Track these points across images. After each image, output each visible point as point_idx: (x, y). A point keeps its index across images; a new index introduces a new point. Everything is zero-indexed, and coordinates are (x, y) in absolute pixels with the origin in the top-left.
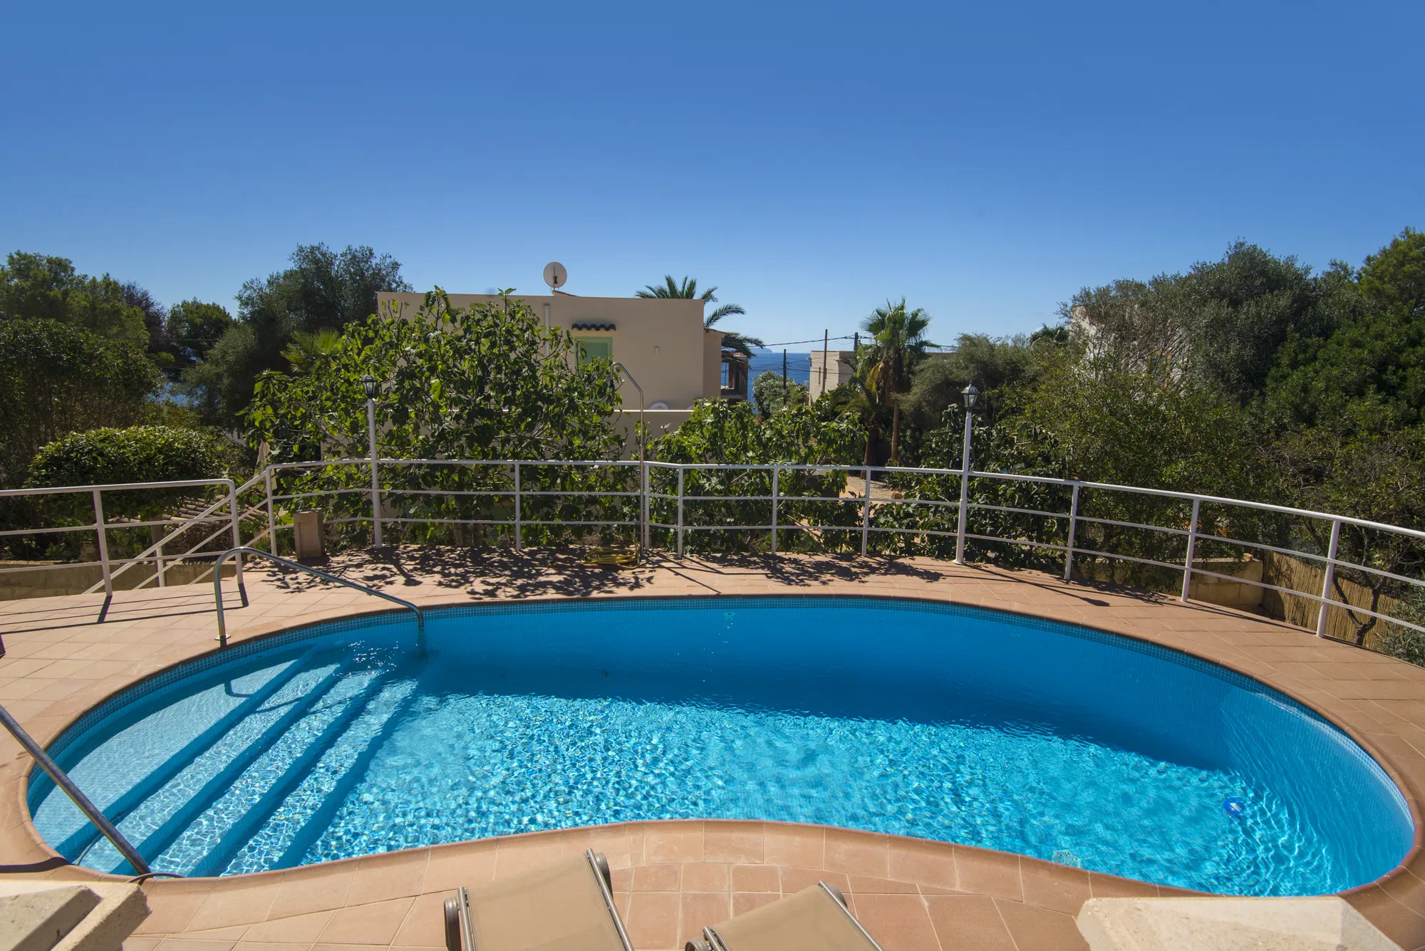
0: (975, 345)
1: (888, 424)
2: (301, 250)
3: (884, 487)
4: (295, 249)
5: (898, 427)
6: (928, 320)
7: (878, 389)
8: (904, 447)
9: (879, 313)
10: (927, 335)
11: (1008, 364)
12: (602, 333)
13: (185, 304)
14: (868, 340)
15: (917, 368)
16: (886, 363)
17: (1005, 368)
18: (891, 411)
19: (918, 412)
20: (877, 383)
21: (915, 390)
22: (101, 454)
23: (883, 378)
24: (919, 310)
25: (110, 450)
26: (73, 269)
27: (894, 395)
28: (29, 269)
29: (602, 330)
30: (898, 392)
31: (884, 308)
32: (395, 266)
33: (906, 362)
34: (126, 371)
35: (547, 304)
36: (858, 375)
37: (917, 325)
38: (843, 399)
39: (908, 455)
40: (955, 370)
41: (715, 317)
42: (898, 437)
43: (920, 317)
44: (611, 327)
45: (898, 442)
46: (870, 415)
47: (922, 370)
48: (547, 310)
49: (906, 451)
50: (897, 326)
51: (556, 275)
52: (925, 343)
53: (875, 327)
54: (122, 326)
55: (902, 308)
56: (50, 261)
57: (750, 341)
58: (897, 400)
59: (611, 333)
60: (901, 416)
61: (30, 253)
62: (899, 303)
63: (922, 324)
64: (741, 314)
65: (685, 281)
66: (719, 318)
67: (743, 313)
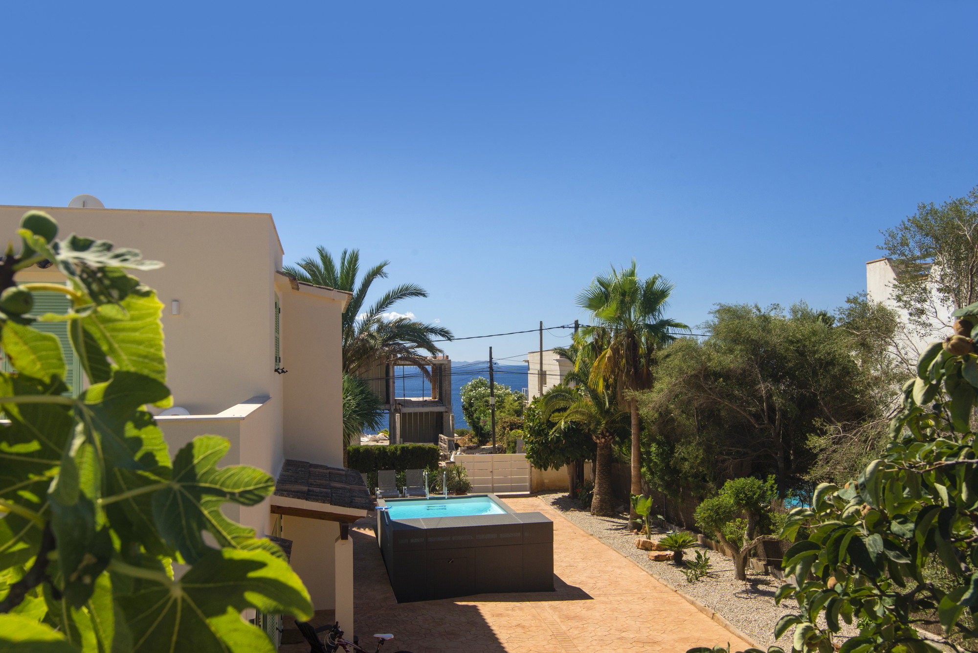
0: (739, 318)
1: (624, 435)
3: (625, 527)
5: (639, 440)
6: (669, 289)
7: (607, 387)
8: (649, 469)
9: (601, 283)
10: (668, 311)
11: (792, 342)
14: (588, 318)
15: (661, 354)
16: (616, 351)
17: (787, 350)
18: (627, 418)
19: (664, 418)
20: (606, 380)
21: (657, 386)
23: (613, 372)
24: (655, 279)
27: (630, 394)
30: (636, 389)
31: (608, 276)
33: (643, 349)
36: (576, 369)
37: (654, 297)
38: (562, 404)
39: (657, 480)
40: (714, 355)
41: (386, 302)
42: (640, 454)
43: (658, 286)
45: (641, 462)
46: (598, 423)
47: (668, 356)
49: (652, 473)
50: (627, 299)
52: (668, 323)
53: (596, 302)
55: (632, 274)
57: (433, 331)
58: (634, 400)
60: (641, 425)
63: (663, 294)
64: (422, 297)
65: (345, 253)
66: (391, 303)
67: (424, 295)
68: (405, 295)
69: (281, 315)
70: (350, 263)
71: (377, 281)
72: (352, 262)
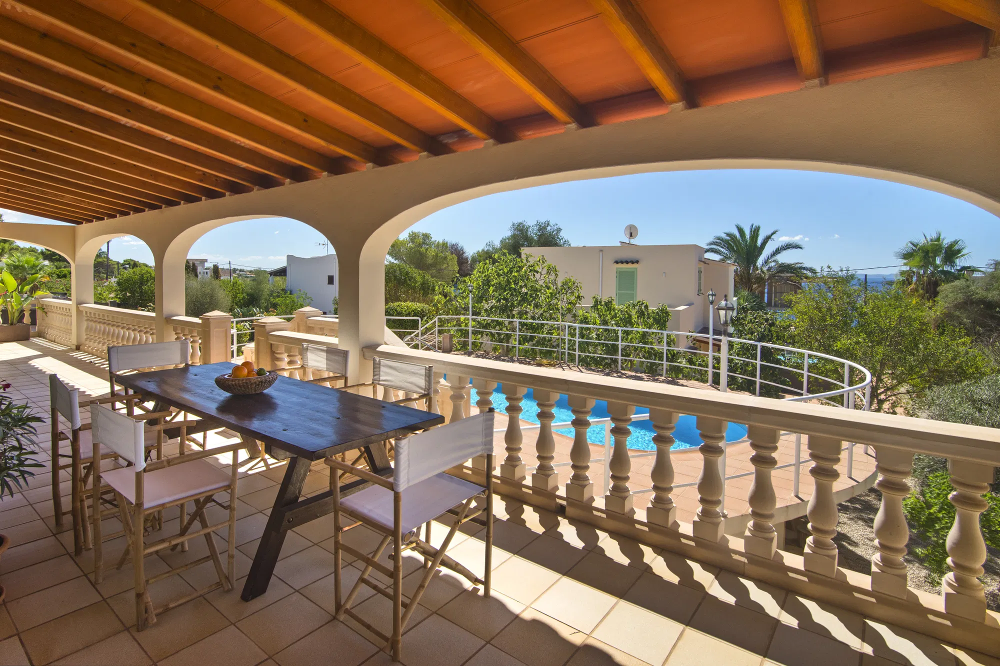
2: (514, 224)
4: (511, 224)
9: (914, 244)
12: (630, 266)
13: (478, 252)
22: (396, 310)
24: (957, 241)
25: (399, 309)
26: (431, 238)
28: (415, 238)
29: (625, 264)
31: (919, 240)
32: (559, 230)
34: (423, 284)
35: (601, 251)
37: (952, 253)
41: (778, 251)
43: (957, 245)
44: (637, 262)
48: (601, 254)
50: (932, 253)
51: (632, 232)
53: (908, 255)
54: (448, 264)
55: (938, 239)
56: (423, 235)
59: (635, 265)
61: (416, 232)
62: (934, 236)
63: (960, 252)
64: (799, 249)
65: (752, 226)
66: (779, 253)
67: (801, 248)
68: (789, 248)
69: (702, 274)
70: (754, 232)
71: (770, 242)
72: (755, 232)
